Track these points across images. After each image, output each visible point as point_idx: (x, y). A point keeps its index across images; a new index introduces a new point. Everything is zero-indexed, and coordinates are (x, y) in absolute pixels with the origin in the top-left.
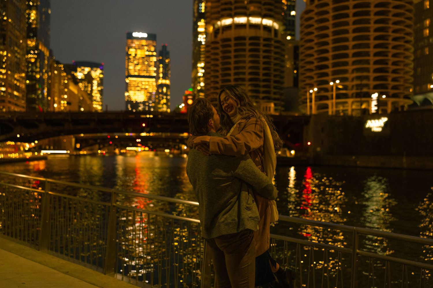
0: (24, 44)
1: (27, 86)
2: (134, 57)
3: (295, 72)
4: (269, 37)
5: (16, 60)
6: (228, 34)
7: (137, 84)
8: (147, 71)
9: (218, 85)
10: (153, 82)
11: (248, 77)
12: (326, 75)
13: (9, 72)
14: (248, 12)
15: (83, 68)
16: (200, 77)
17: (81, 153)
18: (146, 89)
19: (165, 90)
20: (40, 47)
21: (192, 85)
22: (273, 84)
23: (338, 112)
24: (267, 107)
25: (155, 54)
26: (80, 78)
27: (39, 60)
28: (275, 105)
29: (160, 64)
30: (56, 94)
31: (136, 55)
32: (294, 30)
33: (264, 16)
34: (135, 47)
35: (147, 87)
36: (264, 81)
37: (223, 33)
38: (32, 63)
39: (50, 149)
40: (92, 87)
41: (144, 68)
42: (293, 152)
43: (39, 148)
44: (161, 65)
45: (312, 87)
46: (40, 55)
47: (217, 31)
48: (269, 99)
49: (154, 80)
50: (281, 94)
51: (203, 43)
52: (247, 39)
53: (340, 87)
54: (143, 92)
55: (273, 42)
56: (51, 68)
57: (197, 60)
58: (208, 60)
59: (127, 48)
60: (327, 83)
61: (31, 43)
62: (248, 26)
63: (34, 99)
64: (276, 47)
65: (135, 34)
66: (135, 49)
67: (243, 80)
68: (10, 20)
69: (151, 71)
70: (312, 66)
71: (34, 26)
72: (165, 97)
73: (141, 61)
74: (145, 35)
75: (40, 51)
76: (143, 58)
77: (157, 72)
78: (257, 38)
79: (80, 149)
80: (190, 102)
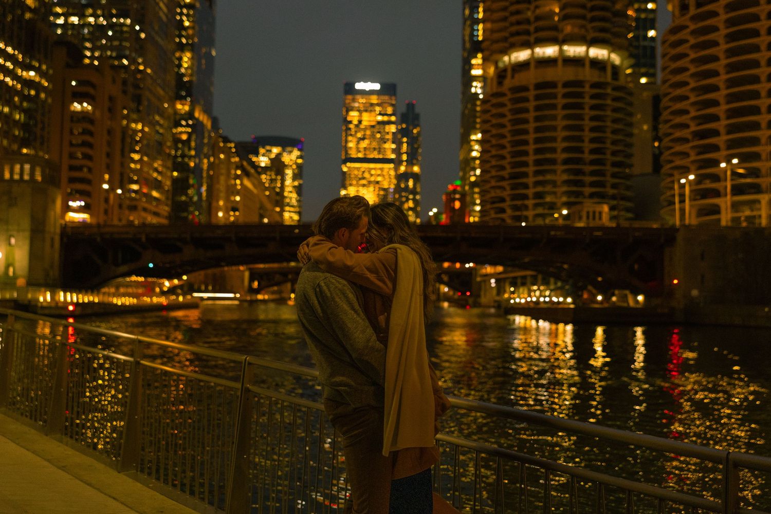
0: (170, 111)
1: (175, 181)
2: (357, 126)
3: (656, 144)
4: (602, 80)
5: (157, 137)
6: (523, 78)
7: (360, 173)
8: (380, 150)
9: (505, 174)
10: (390, 169)
11: (561, 156)
12: (716, 148)
13: (145, 159)
14: (561, 37)
15: (268, 148)
16: (475, 158)
17: (260, 297)
18: (378, 182)
19: (411, 183)
20: (197, 115)
21: (461, 174)
22: (609, 169)
23: (736, 220)
24: (594, 213)
25: (393, 118)
26: (263, 165)
27: (194, 137)
28: (612, 208)
29: (403, 136)
30: (222, 195)
31: (360, 122)
32: (653, 66)
33: (592, 43)
34: (359, 107)
35: (379, 179)
36: (593, 162)
37: (513, 77)
38: (183, 142)
39: (206, 291)
40: (283, 181)
41: (375, 144)
42: (641, 298)
43: (190, 288)
44: (405, 140)
45: (685, 171)
46: (197, 127)
47: (501, 75)
48: (601, 197)
49: (392, 166)
50: (628, 188)
51: (481, 96)
52: (560, 85)
53: (741, 171)
54: (371, 189)
55: (609, 91)
56: (215, 150)
57: (469, 129)
58: (487, 126)
59: (344, 110)
60: (717, 163)
61: (182, 107)
62: (560, 63)
63: (184, 202)
64: (615, 99)
65: (359, 86)
66: (359, 111)
67: (553, 162)
68: (149, 71)
69: (387, 149)
70: (685, 133)
71: (186, 79)
72: (411, 197)
73: (368, 132)
74: (377, 86)
75: (197, 119)
76: (373, 127)
77: (397, 151)
78: (579, 83)
79: (257, 291)
80: (457, 205)
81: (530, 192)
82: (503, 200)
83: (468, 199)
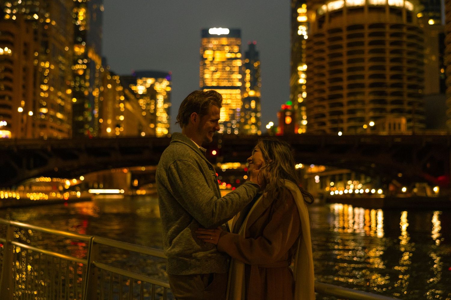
0: (70, 53)
1: (74, 105)
2: (211, 62)
3: (442, 71)
4: (399, 22)
5: (61, 73)
6: (337, 23)
8: (229, 80)
9: (325, 95)
10: (236, 94)
11: (368, 81)
13: (52, 89)
15: (144, 79)
16: (302, 85)
17: (139, 192)
18: (228, 104)
19: (253, 104)
20: (90, 55)
21: (291, 97)
22: (406, 90)
24: (395, 125)
25: (239, 55)
26: (140, 92)
27: (88, 72)
28: (409, 121)
29: (247, 68)
30: (110, 115)
31: (214, 58)
32: (439, 11)
34: (212, 48)
35: (229, 101)
36: (393, 86)
37: (330, 21)
38: (80, 76)
39: (99, 188)
40: (156, 104)
41: (225, 75)
42: (436, 189)
43: (85, 187)
44: (248, 71)
46: (91, 65)
47: (321, 20)
48: (400, 112)
49: (238, 91)
50: (421, 105)
51: (306, 37)
52: (366, 27)
54: (223, 109)
55: (405, 30)
56: (104, 82)
57: (296, 62)
58: (310, 60)
59: (201, 50)
61: (79, 50)
62: (366, 10)
63: (82, 122)
64: (410, 37)
65: (212, 31)
66: (214, 51)
67: (362, 86)
68: (54, 23)
69: (234, 79)
71: (82, 29)
72: (253, 114)
73: (220, 67)
74: (226, 31)
75: (90, 59)
76: (224, 62)
77: (243, 80)
78: (381, 25)
79: (137, 188)
80: (288, 120)
81: (345, 109)
82: (323, 116)
83: (297, 116)
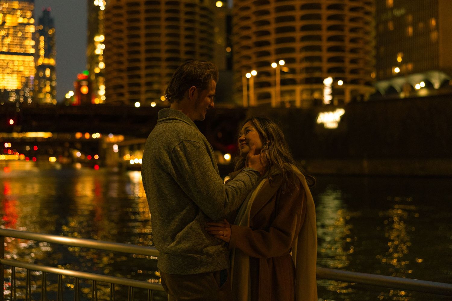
3: (229, 50)
7: (5, 64)
8: (21, 46)
9: (124, 67)
10: (30, 61)
11: (164, 55)
12: (268, 54)
16: (98, 55)
18: (20, 72)
19: (48, 72)
21: (88, 66)
23: (283, 103)
25: (32, 21)
29: (41, 35)
31: (4, 22)
34: (2, 11)
35: (21, 69)
42: (227, 157)
44: (42, 38)
45: (249, 70)
49: (31, 58)
51: (103, 8)
52: (163, 3)
53: (285, 70)
54: (15, 76)
55: (197, 10)
57: (94, 32)
58: (109, 31)
60: (269, 64)
64: (202, 16)
66: (3, 14)
67: (159, 59)
69: (27, 45)
70: (249, 43)
72: (48, 83)
73: (11, 31)
76: (16, 27)
77: (36, 47)
80: (85, 90)
81: (143, 81)
82: (121, 87)
83: (94, 86)
